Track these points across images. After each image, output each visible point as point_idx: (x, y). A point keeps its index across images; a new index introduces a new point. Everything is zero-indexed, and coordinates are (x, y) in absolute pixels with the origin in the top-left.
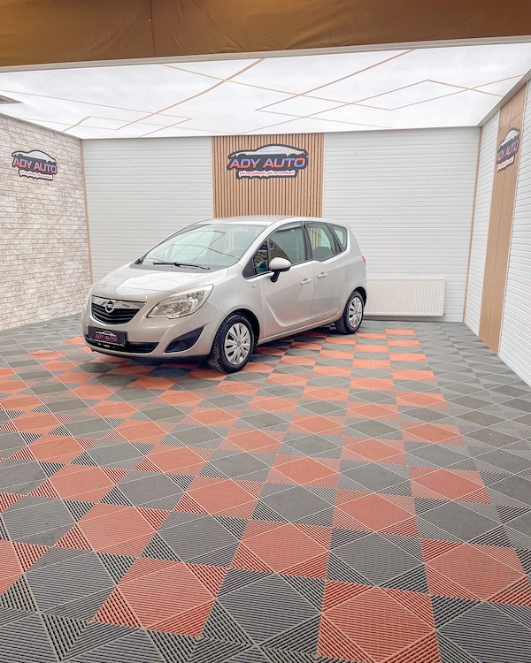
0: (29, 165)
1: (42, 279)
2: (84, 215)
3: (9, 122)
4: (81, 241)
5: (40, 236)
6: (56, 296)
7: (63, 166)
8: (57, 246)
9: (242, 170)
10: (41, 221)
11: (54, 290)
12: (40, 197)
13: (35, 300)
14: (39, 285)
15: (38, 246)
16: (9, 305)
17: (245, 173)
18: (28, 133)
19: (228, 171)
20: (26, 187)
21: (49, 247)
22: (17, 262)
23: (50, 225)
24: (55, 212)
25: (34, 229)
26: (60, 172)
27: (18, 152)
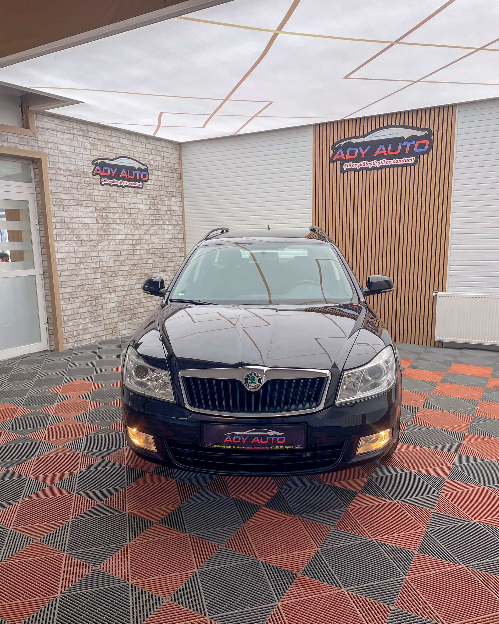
0: (114, 173)
1: (124, 293)
2: (180, 223)
3: (90, 128)
4: (176, 250)
5: (124, 248)
6: (142, 310)
7: (156, 173)
8: (146, 256)
10: (126, 231)
11: (140, 303)
12: (126, 206)
13: (115, 315)
14: (121, 299)
15: (122, 258)
16: (82, 321)
18: (114, 139)
19: (331, 164)
20: (109, 196)
21: (135, 258)
22: (94, 276)
23: (137, 235)
24: (144, 222)
25: (117, 240)
26: (153, 179)
27: (100, 159)
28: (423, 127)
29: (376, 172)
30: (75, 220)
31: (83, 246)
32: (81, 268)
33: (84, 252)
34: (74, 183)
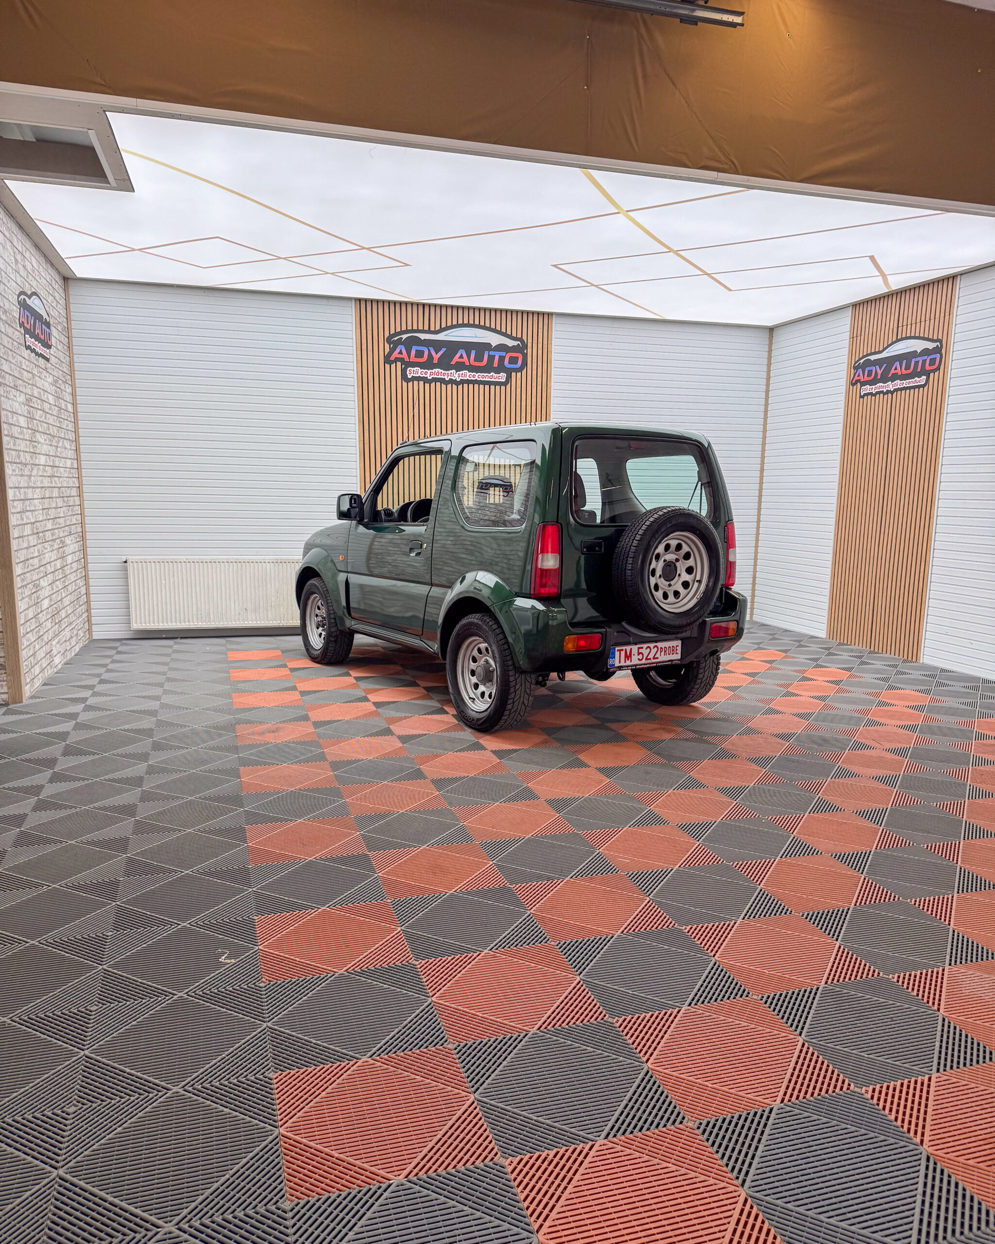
1: (52, 577)
7: (55, 332)
8: (59, 502)
12: (42, 395)
13: (49, 624)
14: (51, 590)
15: (46, 504)
16: (32, 637)
17: (418, 372)
19: (387, 366)
20: (32, 373)
21: (54, 505)
22: (33, 540)
23: (51, 458)
24: (53, 431)
25: (41, 467)
26: (54, 343)
27: (22, 293)
28: (514, 335)
29: (455, 387)
30: (15, 418)
31: (22, 475)
32: (25, 522)
33: (24, 488)
34: (10, 340)
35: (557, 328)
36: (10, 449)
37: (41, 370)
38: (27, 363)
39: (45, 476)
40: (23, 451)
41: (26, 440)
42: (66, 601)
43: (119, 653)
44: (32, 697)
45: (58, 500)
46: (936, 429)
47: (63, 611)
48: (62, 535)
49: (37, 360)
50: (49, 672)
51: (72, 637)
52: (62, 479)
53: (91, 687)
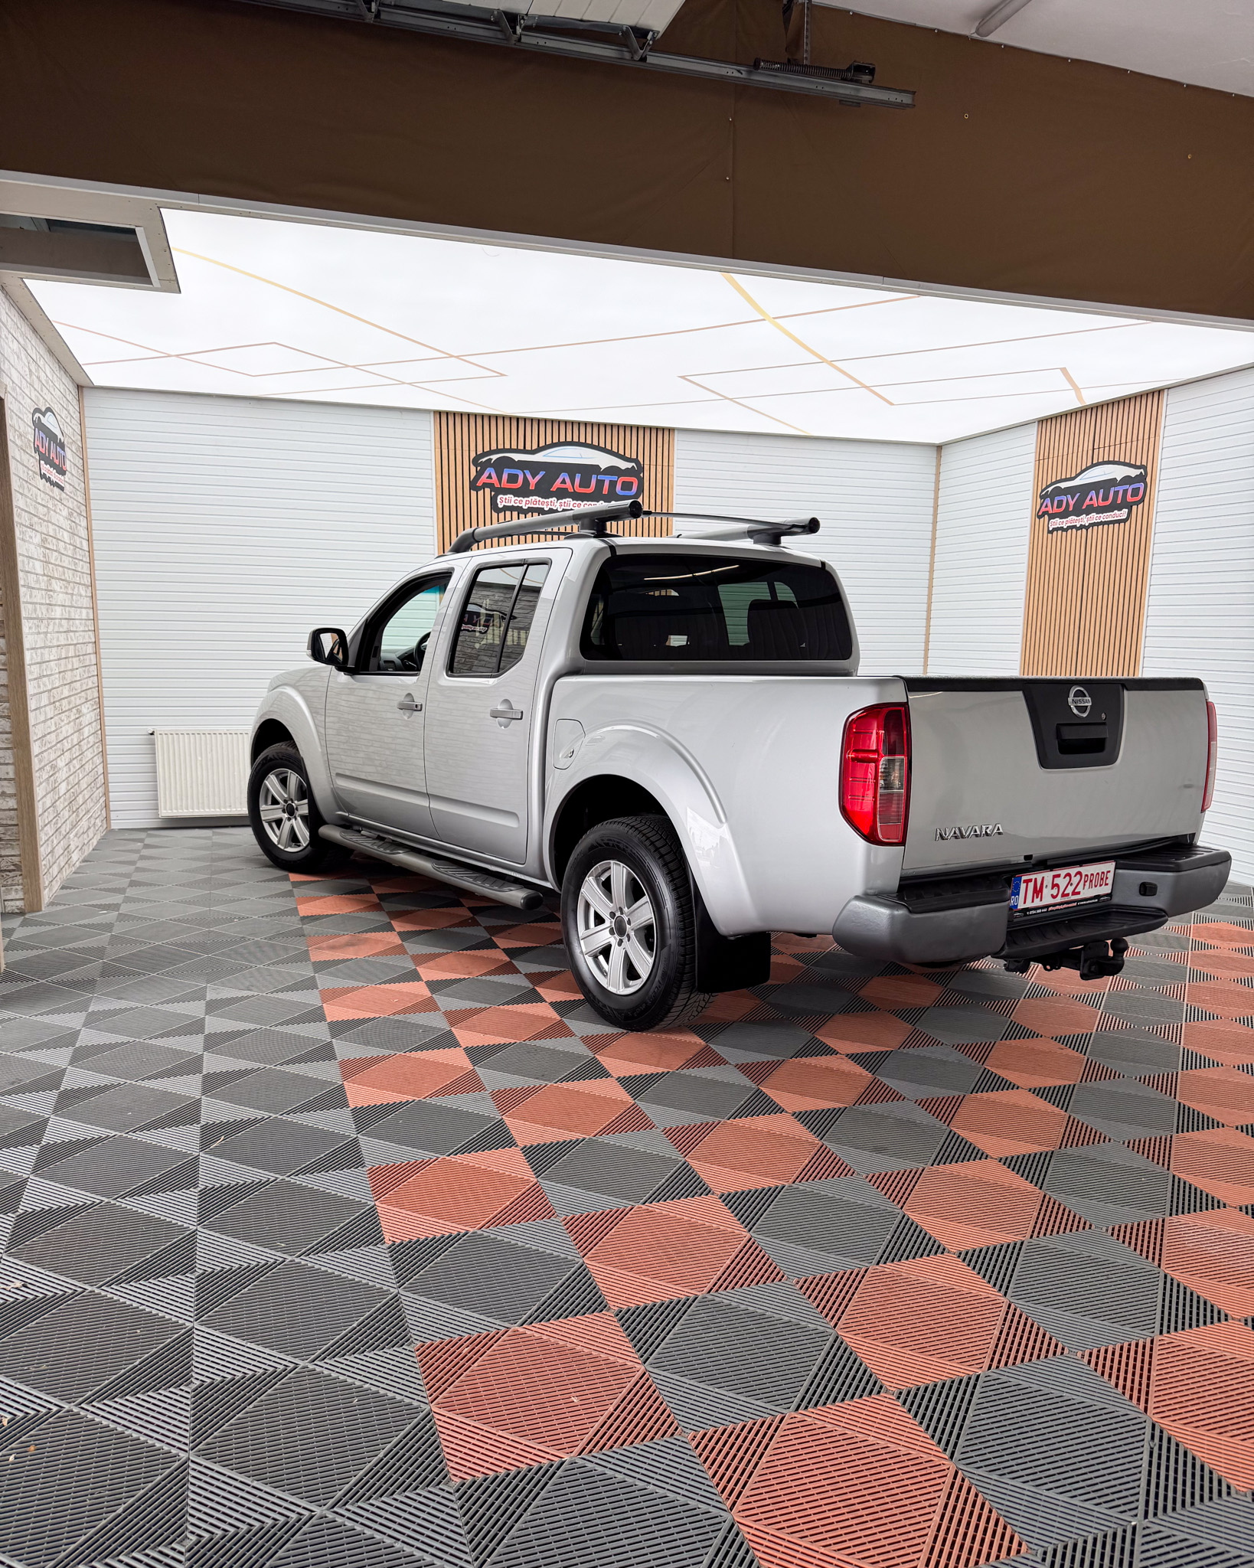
0: (47, 446)
5: (62, 639)
9: (506, 491)
12: (57, 533)
16: (49, 831)
17: (510, 500)
19: (474, 493)
20: (47, 507)
21: (70, 667)
22: (50, 711)
23: (67, 609)
24: (69, 575)
25: (57, 621)
26: (68, 469)
27: (37, 410)
28: (628, 455)
30: (31, 564)
31: (39, 633)
32: (42, 690)
33: (41, 648)
34: (26, 469)
35: (681, 447)
36: (27, 603)
37: (56, 502)
38: (42, 494)
39: (61, 632)
40: (40, 604)
41: (42, 589)
42: (83, 785)
43: (147, 846)
44: (52, 904)
45: (74, 659)
46: (1140, 573)
47: (80, 796)
48: (78, 702)
49: (52, 491)
50: (67, 872)
51: (89, 828)
52: (77, 634)
53: (121, 891)
